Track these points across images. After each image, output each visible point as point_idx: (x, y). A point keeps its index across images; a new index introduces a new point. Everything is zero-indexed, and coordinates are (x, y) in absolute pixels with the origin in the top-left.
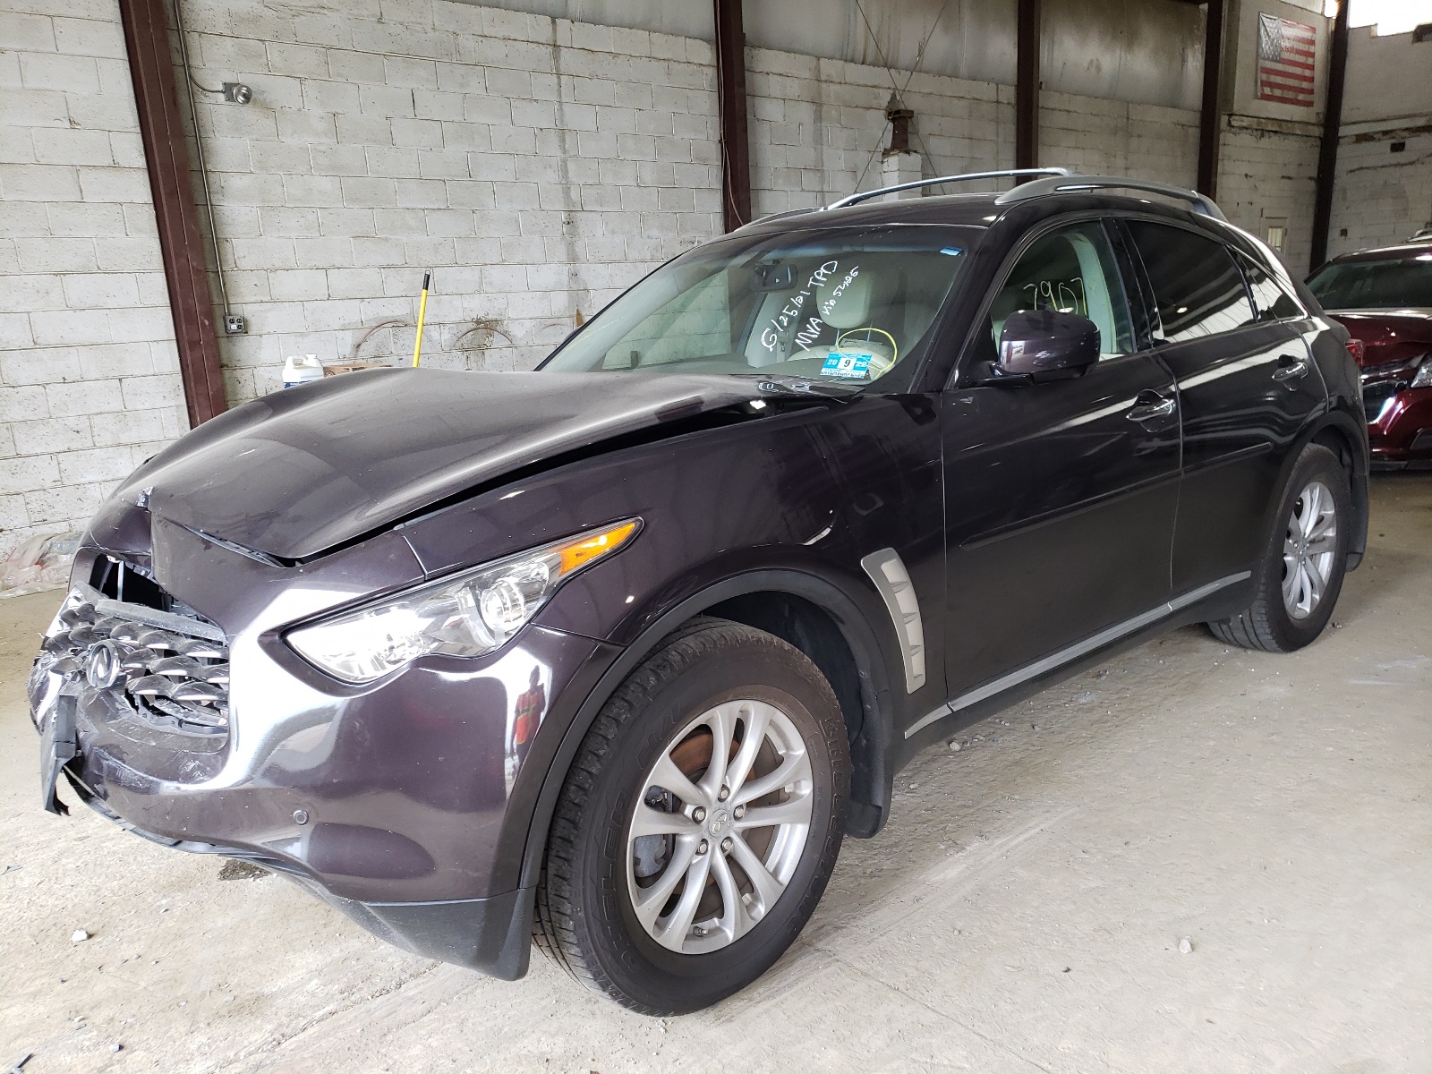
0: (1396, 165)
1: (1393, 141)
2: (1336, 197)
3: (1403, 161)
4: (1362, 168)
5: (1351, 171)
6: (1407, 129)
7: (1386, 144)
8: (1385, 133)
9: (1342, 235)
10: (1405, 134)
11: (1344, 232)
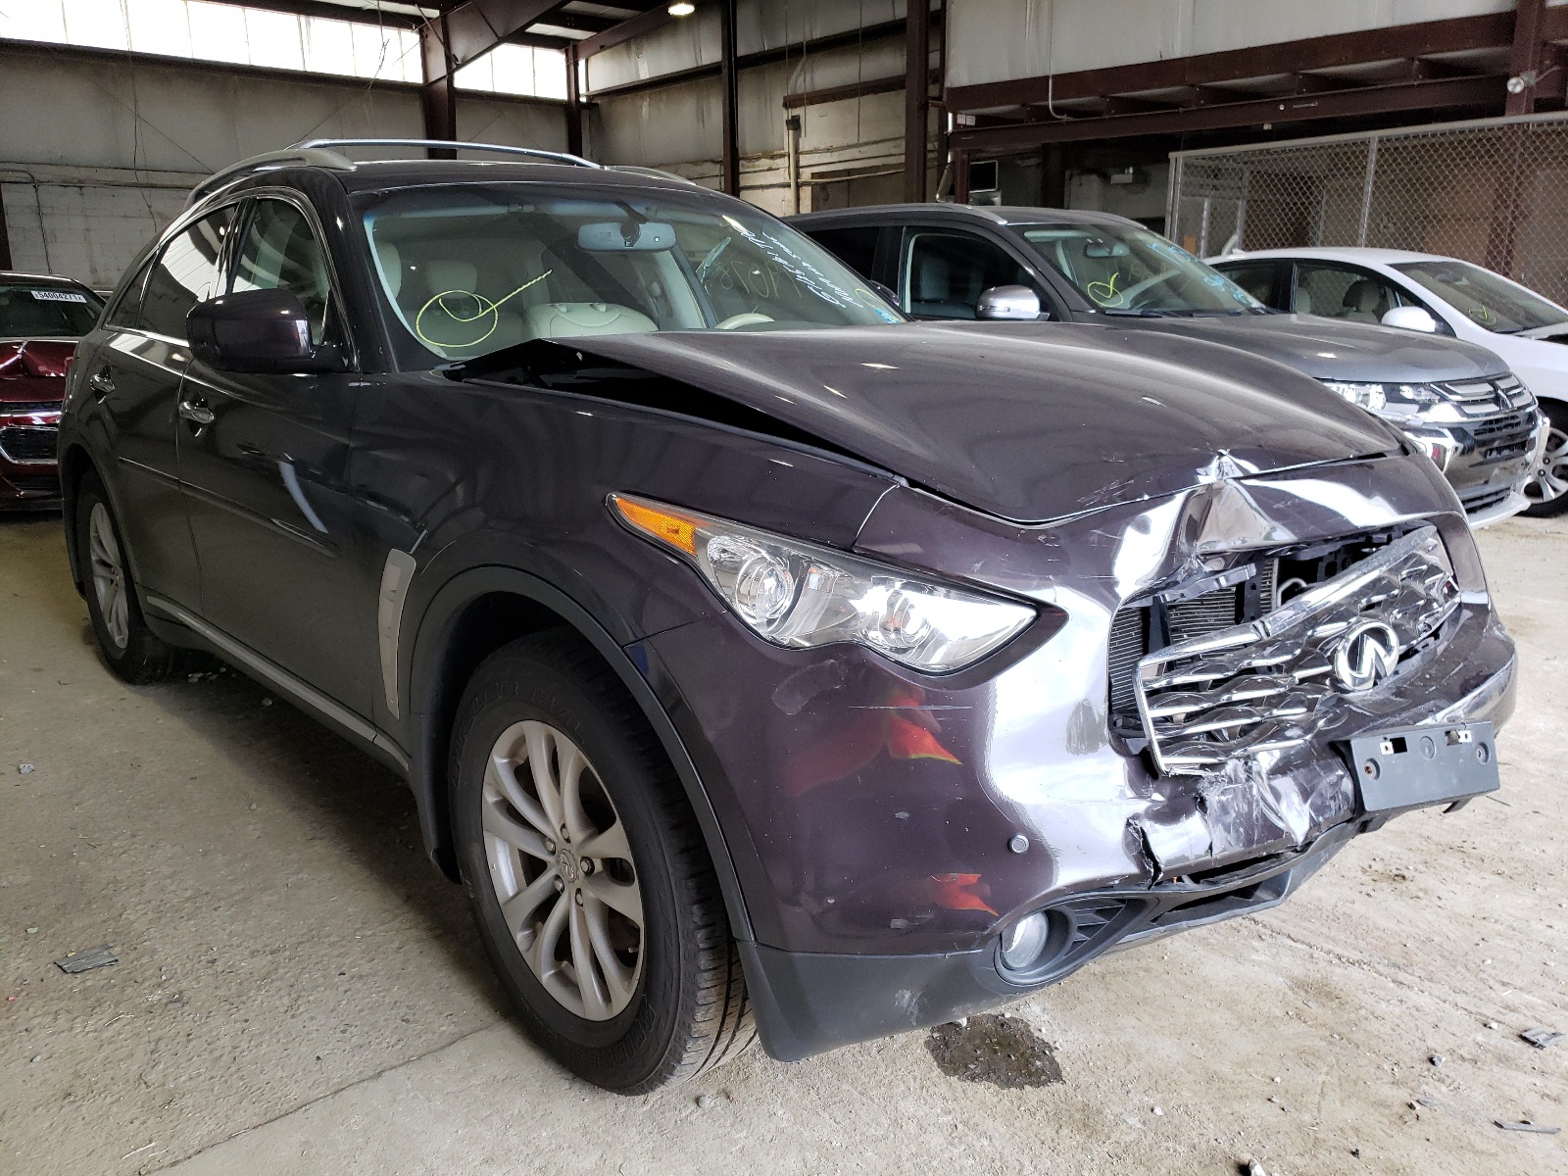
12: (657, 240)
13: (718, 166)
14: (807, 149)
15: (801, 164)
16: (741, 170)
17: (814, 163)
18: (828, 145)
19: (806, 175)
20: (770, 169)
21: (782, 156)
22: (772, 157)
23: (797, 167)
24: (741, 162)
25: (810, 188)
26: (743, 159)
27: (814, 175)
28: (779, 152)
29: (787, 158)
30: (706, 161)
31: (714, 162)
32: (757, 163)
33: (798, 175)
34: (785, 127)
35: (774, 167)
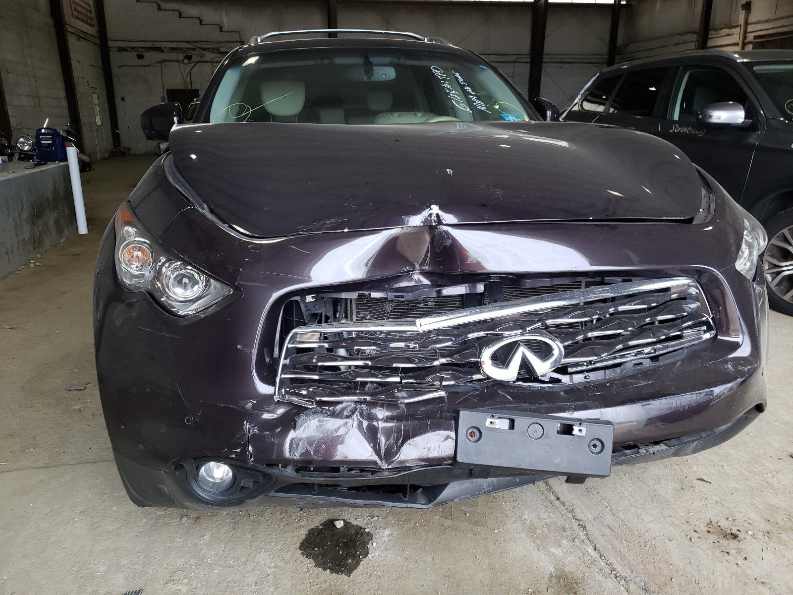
0: (142, 66)
1: (137, 53)
2: (115, 79)
3: (144, 64)
4: (124, 66)
5: (119, 67)
6: (142, 48)
7: (135, 54)
8: (133, 48)
9: (122, 100)
10: (142, 50)
11: (123, 99)
12: (384, 76)
13: (695, 35)
14: (754, 21)
15: (748, 30)
16: (710, 36)
17: (756, 30)
18: (767, 18)
19: (750, 37)
20: (728, 35)
21: (737, 26)
22: (730, 28)
23: (745, 32)
24: (710, 32)
25: (752, 45)
26: (712, 30)
27: (755, 37)
28: (735, 24)
29: (739, 28)
30: (689, 33)
31: (693, 33)
32: (720, 32)
33: (745, 37)
34: (741, 9)
35: (730, 33)
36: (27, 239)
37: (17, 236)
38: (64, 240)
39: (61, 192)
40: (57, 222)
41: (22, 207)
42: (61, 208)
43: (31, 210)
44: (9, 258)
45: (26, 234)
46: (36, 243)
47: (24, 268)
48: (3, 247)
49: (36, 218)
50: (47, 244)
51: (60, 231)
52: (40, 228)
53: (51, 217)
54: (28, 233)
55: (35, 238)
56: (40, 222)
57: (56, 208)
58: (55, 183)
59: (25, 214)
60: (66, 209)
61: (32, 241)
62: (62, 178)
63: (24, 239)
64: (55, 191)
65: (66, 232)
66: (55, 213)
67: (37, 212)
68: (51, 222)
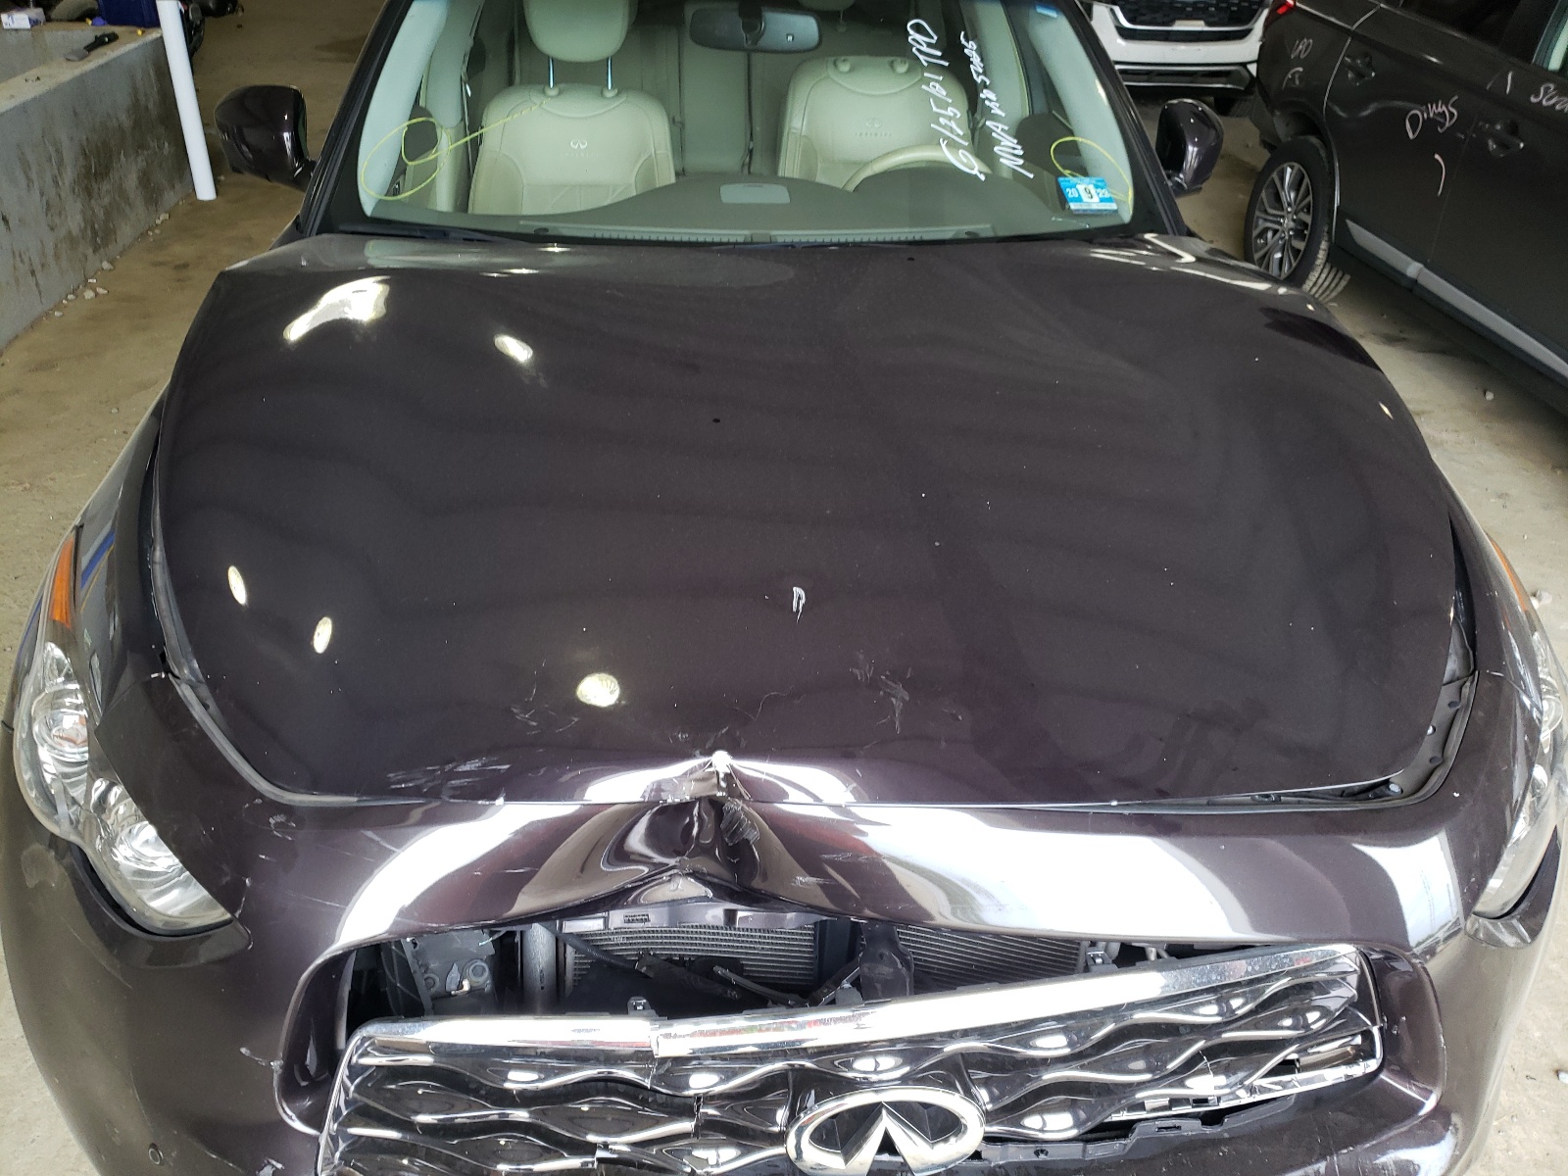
12: (789, 37)
36: (75, 231)
37: (52, 229)
38: (164, 216)
39: (151, 106)
40: (145, 180)
41: (61, 164)
42: (153, 144)
43: (82, 161)
44: (37, 284)
45: (74, 222)
46: (99, 235)
47: (71, 300)
48: (22, 261)
49: (93, 181)
50: (126, 232)
51: (152, 196)
52: (106, 200)
53: (129, 173)
54: (79, 217)
55: (96, 226)
56: (106, 186)
57: (141, 146)
58: (135, 89)
59: (69, 175)
60: (166, 144)
61: (89, 232)
62: (152, 73)
63: (70, 232)
64: (136, 108)
65: (170, 198)
66: (140, 159)
67: (97, 165)
68: (132, 181)
